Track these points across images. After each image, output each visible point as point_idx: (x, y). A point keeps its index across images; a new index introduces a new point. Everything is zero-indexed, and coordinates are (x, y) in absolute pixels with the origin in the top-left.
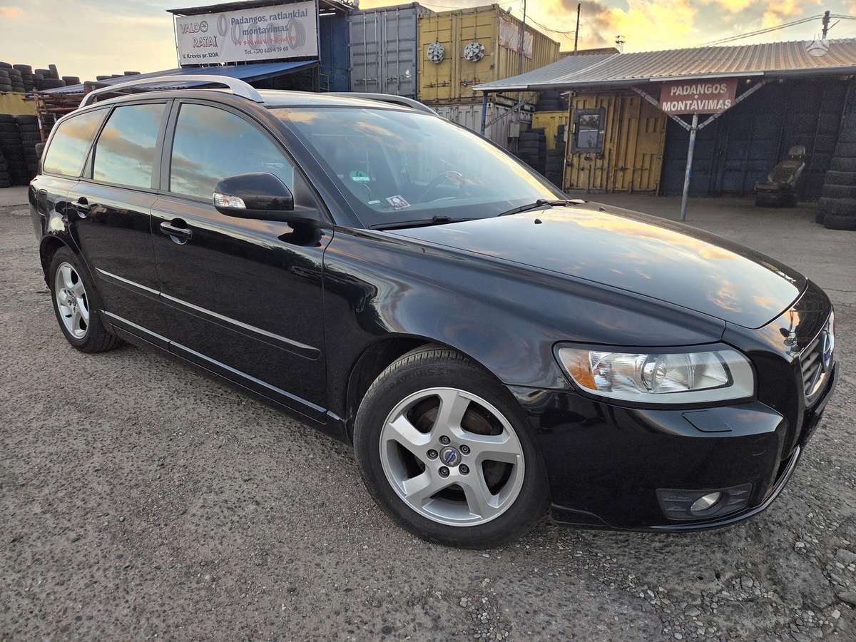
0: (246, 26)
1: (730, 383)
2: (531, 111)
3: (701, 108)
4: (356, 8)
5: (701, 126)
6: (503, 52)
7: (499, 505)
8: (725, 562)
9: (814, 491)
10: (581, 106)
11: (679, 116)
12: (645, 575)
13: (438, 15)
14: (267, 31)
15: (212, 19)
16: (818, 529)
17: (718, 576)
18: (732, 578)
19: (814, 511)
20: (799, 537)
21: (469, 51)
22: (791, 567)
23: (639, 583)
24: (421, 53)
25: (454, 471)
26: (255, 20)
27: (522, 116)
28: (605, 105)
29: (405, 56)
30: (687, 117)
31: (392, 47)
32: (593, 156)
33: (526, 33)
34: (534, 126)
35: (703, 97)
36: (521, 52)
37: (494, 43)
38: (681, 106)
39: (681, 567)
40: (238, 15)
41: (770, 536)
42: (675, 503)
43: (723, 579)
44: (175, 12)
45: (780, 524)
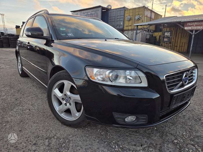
0: (86, 14)
1: (141, 82)
2: (153, 32)
3: (196, 28)
4: (111, 9)
5: (196, 33)
6: (146, 17)
7: (78, 115)
8: (146, 142)
9: (190, 127)
10: (165, 30)
11: (189, 30)
12: (118, 141)
13: (130, 9)
14: (90, 15)
15: (79, 13)
16: (185, 138)
17: (141, 146)
18: (146, 147)
19: (186, 132)
20: (176, 139)
21: (137, 18)
22: (168, 147)
23: (115, 143)
24: (125, 19)
25: (68, 104)
26: (88, 13)
27: (150, 33)
28: (172, 30)
29: (121, 19)
30: (192, 31)
31: (118, 17)
32: (168, 43)
33: (152, 13)
34: (154, 36)
35: (196, 25)
36: (151, 18)
37: (143, 15)
38: (190, 28)
39: (131, 141)
40: (84, 12)
41: (166, 137)
42: (120, 118)
43: (143, 147)
44: (72, 12)
45: (172, 134)
